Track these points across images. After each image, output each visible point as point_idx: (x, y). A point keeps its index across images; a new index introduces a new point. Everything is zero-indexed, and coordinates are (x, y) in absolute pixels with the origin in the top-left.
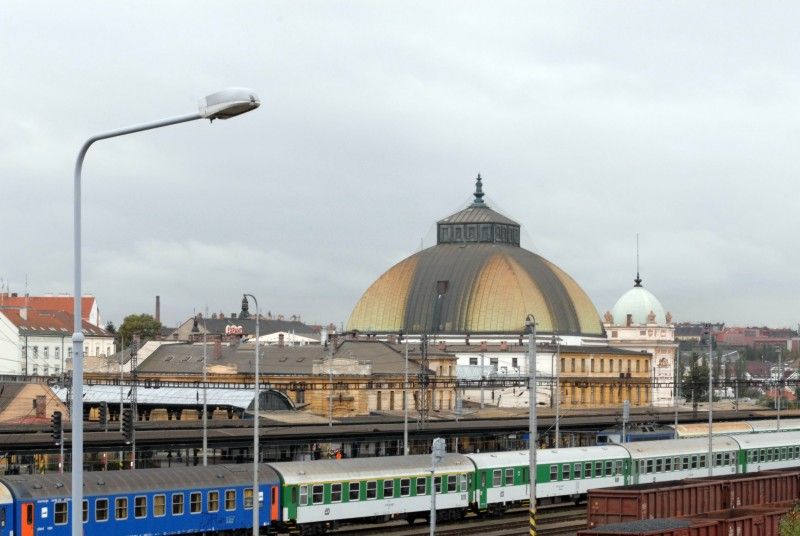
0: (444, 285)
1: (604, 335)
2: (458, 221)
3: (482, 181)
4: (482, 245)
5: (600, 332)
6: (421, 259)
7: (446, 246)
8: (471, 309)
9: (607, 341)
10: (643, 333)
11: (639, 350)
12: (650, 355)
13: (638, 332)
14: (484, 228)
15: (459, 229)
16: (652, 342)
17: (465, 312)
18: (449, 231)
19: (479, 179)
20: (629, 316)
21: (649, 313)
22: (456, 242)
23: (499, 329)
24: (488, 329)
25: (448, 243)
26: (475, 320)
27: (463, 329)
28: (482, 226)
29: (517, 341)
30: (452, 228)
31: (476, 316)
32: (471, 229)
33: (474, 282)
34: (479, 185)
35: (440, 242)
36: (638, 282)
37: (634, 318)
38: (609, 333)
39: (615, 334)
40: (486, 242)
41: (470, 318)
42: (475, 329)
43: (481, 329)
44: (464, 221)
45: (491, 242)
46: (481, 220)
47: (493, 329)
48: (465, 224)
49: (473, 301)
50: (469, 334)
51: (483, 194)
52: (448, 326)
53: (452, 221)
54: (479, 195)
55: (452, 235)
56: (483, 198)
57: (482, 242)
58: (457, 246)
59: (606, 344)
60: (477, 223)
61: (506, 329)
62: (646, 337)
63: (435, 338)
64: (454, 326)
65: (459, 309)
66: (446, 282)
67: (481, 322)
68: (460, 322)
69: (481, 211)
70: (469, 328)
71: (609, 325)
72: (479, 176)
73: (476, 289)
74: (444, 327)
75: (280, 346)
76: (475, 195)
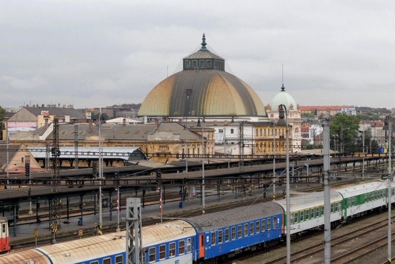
0: (189, 92)
1: (267, 116)
2: (194, 58)
4: (207, 71)
5: (265, 115)
6: (176, 76)
7: (188, 71)
8: (205, 104)
9: (269, 119)
12: (291, 126)
14: (208, 62)
15: (195, 62)
16: (292, 119)
17: (202, 105)
18: (190, 64)
19: (204, 36)
21: (290, 105)
22: (193, 69)
23: (221, 114)
24: (215, 114)
25: (189, 69)
26: (208, 109)
27: (201, 114)
28: (207, 60)
29: (231, 120)
30: (191, 62)
31: (208, 107)
32: (201, 62)
33: (206, 90)
34: (204, 39)
35: (185, 68)
36: (283, 89)
38: (269, 115)
39: (272, 116)
40: (210, 69)
41: (205, 108)
42: (207, 114)
43: (211, 114)
44: (197, 58)
45: (212, 69)
46: (207, 57)
47: (218, 114)
48: (198, 59)
49: (206, 99)
50: (205, 116)
51: (206, 44)
52: (193, 112)
53: (191, 58)
54: (204, 44)
55: (191, 65)
56: (206, 46)
57: (207, 69)
58: (194, 71)
59: (268, 121)
60: (205, 59)
61: (225, 113)
63: (186, 119)
64: (196, 113)
65: (199, 104)
66: (191, 90)
67: (211, 111)
68: (200, 110)
69: (206, 53)
70: (204, 114)
71: (269, 111)
72: (204, 34)
73: (207, 93)
74: (191, 113)
75: (124, 125)
76: (202, 44)
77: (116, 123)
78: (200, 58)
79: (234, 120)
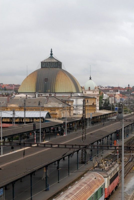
0: (46, 80)
1: (83, 93)
2: (47, 61)
3: (52, 51)
5: (81, 92)
6: (37, 71)
7: (44, 68)
8: (56, 86)
9: (84, 94)
10: (93, 92)
11: (93, 97)
12: (96, 98)
13: (92, 92)
14: (55, 64)
15: (47, 64)
16: (96, 95)
17: (54, 87)
18: (44, 65)
19: (51, 50)
20: (89, 87)
21: (95, 87)
22: (47, 67)
23: (64, 92)
24: (61, 92)
25: (45, 68)
26: (57, 89)
27: (54, 92)
28: (54, 63)
29: (70, 95)
30: (46, 63)
31: (57, 88)
32: (51, 64)
33: (55, 79)
34: (51, 52)
35: (42, 67)
36: (90, 78)
37: (90, 88)
38: (84, 92)
39: (85, 93)
41: (55, 89)
42: (57, 92)
43: (59, 92)
44: (49, 61)
45: (57, 67)
46: (54, 61)
47: (63, 92)
48: (49, 62)
49: (56, 84)
50: (55, 93)
51: (52, 54)
52: (49, 91)
53: (45, 61)
54: (51, 54)
55: (46, 65)
56: (53, 55)
57: (54, 67)
58: (47, 69)
59: (83, 95)
60: (53, 62)
62: (95, 93)
63: (46, 94)
64: (51, 91)
65: (52, 86)
66: (47, 79)
67: (59, 90)
68: (53, 90)
69: (53, 59)
70: (55, 91)
71: (84, 90)
72: (51, 49)
73: (56, 81)
74: (48, 91)
75: (26, 98)
76: (50, 54)
77: (21, 97)
78: (51, 61)
79: (72, 95)
